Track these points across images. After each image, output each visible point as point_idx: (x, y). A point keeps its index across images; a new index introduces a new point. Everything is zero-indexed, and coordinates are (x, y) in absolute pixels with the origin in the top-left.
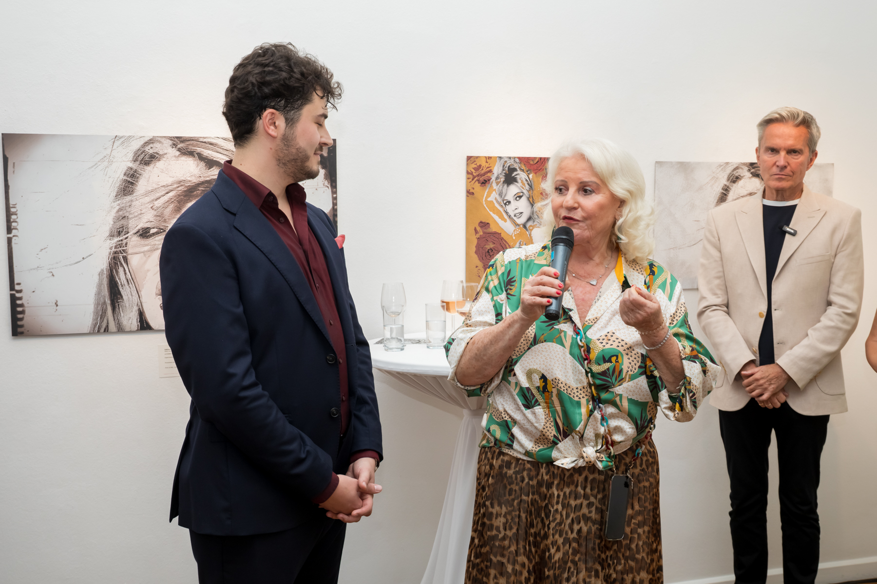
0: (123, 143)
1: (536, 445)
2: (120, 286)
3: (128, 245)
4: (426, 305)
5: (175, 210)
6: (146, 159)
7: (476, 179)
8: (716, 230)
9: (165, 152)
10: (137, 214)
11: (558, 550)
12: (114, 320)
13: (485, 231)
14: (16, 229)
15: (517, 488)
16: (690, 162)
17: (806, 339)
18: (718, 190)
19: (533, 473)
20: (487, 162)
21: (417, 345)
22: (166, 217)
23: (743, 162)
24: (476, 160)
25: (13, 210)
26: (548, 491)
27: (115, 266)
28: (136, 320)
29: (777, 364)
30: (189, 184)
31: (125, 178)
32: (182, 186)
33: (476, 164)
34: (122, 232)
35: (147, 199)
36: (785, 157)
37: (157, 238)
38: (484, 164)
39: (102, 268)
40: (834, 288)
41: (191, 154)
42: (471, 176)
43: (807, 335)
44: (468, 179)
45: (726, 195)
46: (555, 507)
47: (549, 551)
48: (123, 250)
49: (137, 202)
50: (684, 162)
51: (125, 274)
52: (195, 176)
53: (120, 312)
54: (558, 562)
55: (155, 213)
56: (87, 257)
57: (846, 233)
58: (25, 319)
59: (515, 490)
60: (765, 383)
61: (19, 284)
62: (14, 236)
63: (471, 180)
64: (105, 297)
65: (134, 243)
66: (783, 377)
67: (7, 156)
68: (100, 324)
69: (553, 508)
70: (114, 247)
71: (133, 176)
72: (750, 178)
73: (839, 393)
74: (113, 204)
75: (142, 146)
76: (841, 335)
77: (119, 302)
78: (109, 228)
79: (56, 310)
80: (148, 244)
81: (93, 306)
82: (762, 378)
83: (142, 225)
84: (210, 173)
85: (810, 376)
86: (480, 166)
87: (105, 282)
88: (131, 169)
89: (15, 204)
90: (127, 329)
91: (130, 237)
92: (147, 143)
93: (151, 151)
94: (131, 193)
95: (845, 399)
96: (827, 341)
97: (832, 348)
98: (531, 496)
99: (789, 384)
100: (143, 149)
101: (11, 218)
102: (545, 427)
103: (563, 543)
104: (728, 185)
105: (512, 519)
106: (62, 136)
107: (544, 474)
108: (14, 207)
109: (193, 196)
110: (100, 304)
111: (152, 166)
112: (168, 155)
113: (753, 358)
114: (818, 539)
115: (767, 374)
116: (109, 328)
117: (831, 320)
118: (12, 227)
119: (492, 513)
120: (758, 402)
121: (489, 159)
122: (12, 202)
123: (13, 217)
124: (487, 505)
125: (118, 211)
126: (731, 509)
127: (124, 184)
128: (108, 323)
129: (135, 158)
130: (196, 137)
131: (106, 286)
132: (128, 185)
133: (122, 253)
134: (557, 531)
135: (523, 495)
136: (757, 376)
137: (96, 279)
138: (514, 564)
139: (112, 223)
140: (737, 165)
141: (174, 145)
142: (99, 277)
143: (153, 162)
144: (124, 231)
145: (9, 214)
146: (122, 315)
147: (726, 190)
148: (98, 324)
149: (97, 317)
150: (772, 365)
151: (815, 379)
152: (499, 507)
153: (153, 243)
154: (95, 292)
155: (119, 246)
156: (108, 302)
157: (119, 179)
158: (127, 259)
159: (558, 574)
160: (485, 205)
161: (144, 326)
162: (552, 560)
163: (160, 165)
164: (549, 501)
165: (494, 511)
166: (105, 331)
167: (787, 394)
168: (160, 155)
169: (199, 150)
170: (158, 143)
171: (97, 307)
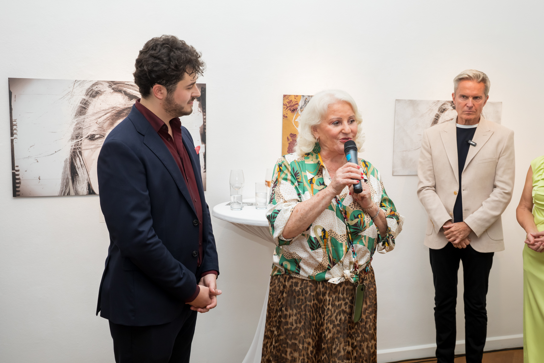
0: (80, 84)
1: (315, 272)
2: (77, 168)
3: (82, 145)
4: (256, 183)
5: (110, 124)
6: (94, 94)
7: (289, 108)
8: (429, 142)
9: (105, 90)
10: (87, 126)
11: (330, 332)
12: (73, 188)
13: (294, 139)
14: (16, 134)
15: (303, 298)
16: (416, 100)
17: (481, 207)
18: (433, 117)
19: (313, 288)
20: (295, 98)
21: (251, 206)
22: (105, 128)
23: (448, 100)
24: (289, 97)
25: (14, 123)
26: (323, 298)
27: (74, 157)
28: (86, 189)
29: (464, 222)
30: (118, 109)
31: (81, 105)
32: (114, 110)
33: (289, 100)
34: (79, 137)
35: (94, 118)
36: (472, 101)
37: (99, 141)
38: (293, 99)
39: (67, 158)
40: (498, 178)
41: (120, 91)
42: (286, 107)
43: (482, 205)
44: (284, 108)
45: (437, 120)
46: (328, 307)
47: (324, 333)
48: (79, 148)
49: (88, 119)
50: (413, 100)
51: (80, 161)
52: (122, 104)
53: (77, 184)
54: (330, 339)
55: (98, 126)
56: (58, 151)
57: (505, 145)
58: (21, 187)
59: (302, 300)
60: (457, 233)
61: (17, 166)
62: (15, 138)
63: (285, 109)
64: (68, 174)
65: (85, 143)
66: (468, 230)
67: (12, 91)
68: (65, 190)
69: (326, 307)
70: (74, 146)
71: (85, 104)
72: (452, 110)
73: (500, 239)
74: (73, 120)
75: (91, 86)
76: (502, 205)
77: (76, 178)
78: (71, 134)
79: (39, 182)
80: (94, 144)
81: (61, 180)
82: (456, 231)
83: (91, 133)
84: (131, 103)
85: (483, 230)
86: (291, 101)
87: (68, 166)
88: (85, 100)
89: (15, 119)
90: (81, 194)
91: (83, 140)
92: (94, 85)
93: (96, 90)
94: (84, 114)
95: (503, 243)
96: (494, 209)
97: (496, 213)
98: (312, 302)
99: (471, 234)
100: (92, 88)
101: (13, 128)
102: (323, 260)
103: (332, 328)
104: (438, 114)
105: (301, 316)
106: (44, 80)
107: (321, 288)
108: (15, 121)
109: (121, 116)
110: (65, 179)
111: (97, 98)
112: (106, 92)
113: (450, 218)
114: (486, 324)
115: (458, 228)
116: (70, 193)
117: (496, 196)
118: (14, 133)
119: (286, 315)
120: (453, 244)
121: (296, 96)
122: (14, 118)
123: (15, 127)
124: (283, 310)
125: (76, 125)
126: (435, 306)
127: (80, 108)
128: (70, 190)
129: (87, 93)
130: (123, 82)
131: (68, 168)
132: (83, 109)
133: (79, 149)
134: (329, 321)
135: (307, 302)
136: (452, 229)
137: (63, 164)
138: (303, 344)
139: (73, 131)
140: (444, 102)
141: (110, 86)
142: (65, 163)
143: (97, 96)
144: (80, 136)
145: (12, 125)
146: (78, 185)
147: (437, 117)
148: (64, 191)
149: (63, 186)
150: (461, 223)
151: (486, 231)
152: (291, 311)
153: (97, 144)
154: (62, 172)
155: (76, 145)
156: (70, 178)
157: (77, 106)
158: (81, 153)
159: (330, 347)
160: (294, 124)
161: (91, 192)
162: (326, 338)
163: (101, 98)
164: (324, 303)
165: (288, 313)
166: (68, 195)
167: (470, 240)
168: (102, 92)
169: (125, 89)
170: (100, 85)
171: (63, 181)
